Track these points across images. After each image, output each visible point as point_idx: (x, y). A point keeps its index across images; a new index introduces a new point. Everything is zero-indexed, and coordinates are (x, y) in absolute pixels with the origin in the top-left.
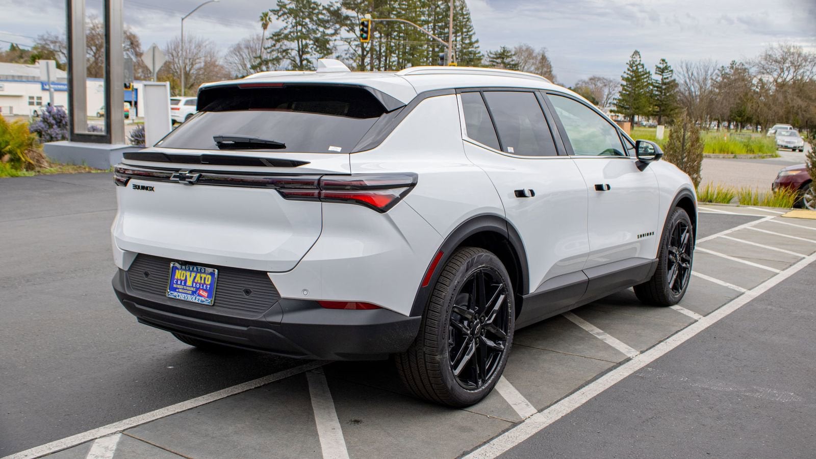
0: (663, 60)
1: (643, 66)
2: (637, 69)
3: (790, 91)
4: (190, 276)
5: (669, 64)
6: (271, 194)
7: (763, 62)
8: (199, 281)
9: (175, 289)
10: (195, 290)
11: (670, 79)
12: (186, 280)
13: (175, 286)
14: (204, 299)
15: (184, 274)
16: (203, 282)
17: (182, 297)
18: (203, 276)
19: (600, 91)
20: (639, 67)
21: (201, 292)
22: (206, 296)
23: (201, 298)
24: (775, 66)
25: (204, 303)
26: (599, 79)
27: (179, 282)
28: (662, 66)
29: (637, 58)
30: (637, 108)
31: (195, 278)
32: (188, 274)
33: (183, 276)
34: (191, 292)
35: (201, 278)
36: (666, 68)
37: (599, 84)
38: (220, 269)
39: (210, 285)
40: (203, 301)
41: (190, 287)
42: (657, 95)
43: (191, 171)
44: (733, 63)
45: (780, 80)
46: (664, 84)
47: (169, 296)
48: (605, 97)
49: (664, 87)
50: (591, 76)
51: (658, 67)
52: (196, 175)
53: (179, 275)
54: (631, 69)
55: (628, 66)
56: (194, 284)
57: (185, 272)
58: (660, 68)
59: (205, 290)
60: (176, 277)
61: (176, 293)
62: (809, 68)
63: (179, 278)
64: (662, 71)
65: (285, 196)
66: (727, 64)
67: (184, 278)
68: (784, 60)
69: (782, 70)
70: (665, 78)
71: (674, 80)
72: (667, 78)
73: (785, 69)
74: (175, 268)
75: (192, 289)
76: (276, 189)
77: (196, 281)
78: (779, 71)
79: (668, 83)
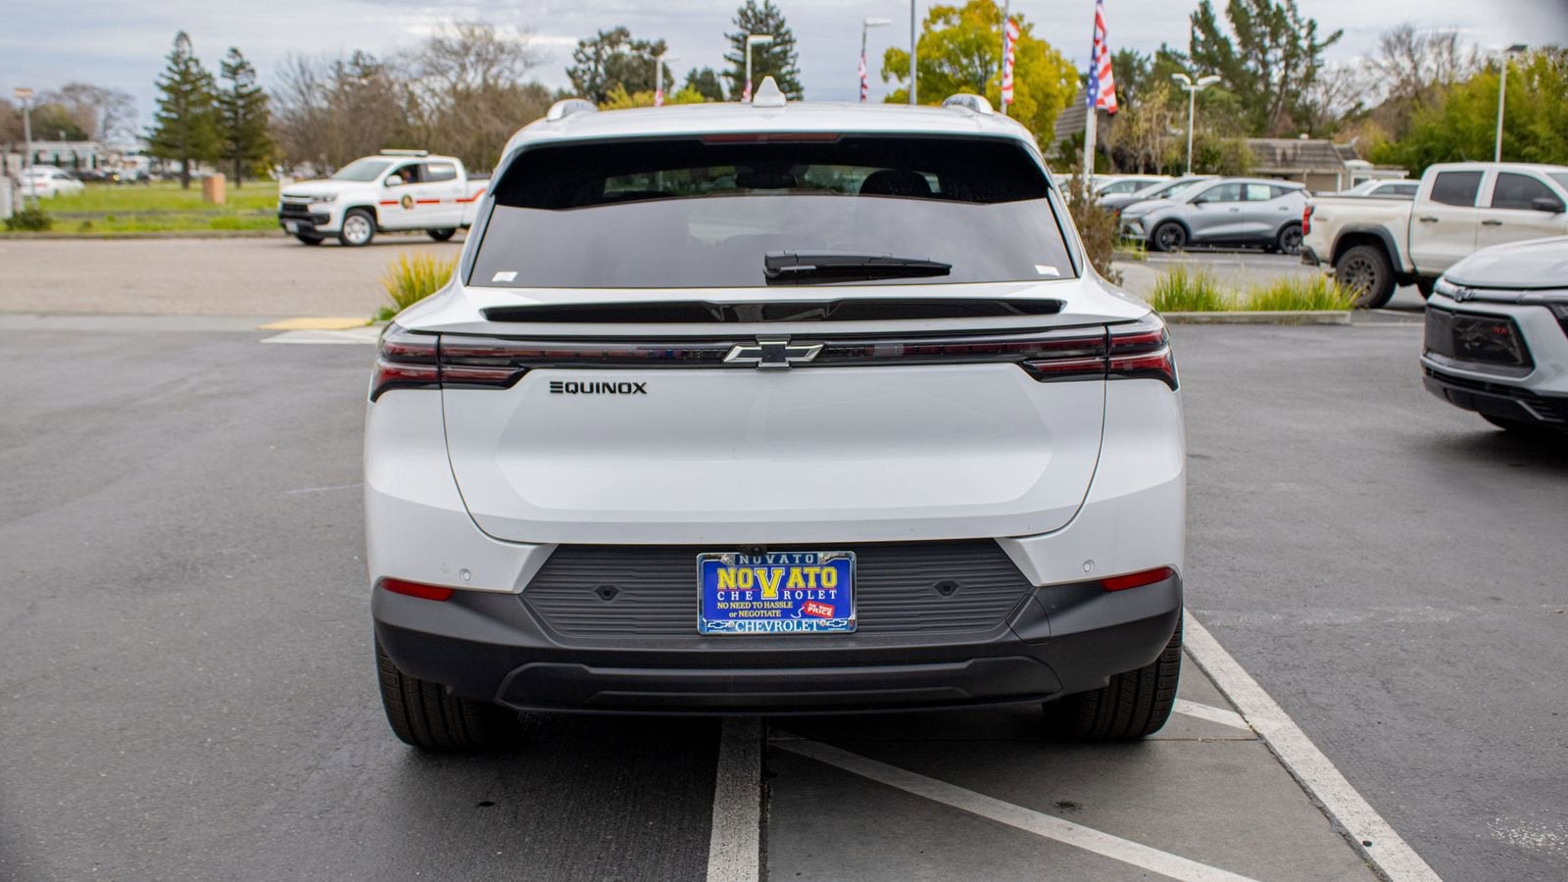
0: (235, 51)
1: (197, 61)
2: (188, 67)
3: (481, 105)
4: (769, 577)
5: (246, 58)
6: (1009, 374)
7: (430, 53)
8: (802, 584)
9: (724, 614)
10: (790, 605)
11: (251, 88)
12: (757, 588)
13: (721, 606)
14: (823, 619)
15: (745, 576)
16: (812, 584)
17: (754, 627)
18: (812, 571)
19: (88, 112)
20: (191, 64)
21: (812, 608)
22: (829, 614)
23: (815, 621)
24: (450, 62)
25: (830, 630)
26: (84, 89)
27: (735, 596)
28: (233, 62)
29: (185, 46)
30: (196, 146)
31: (784, 580)
32: (761, 573)
33: (745, 581)
34: (778, 613)
35: (806, 577)
36: (242, 66)
37: (86, 99)
38: (863, 549)
39: (836, 587)
40: (826, 628)
41: (774, 601)
42: (228, 119)
43: (795, 338)
44: (358, 55)
45: (460, 87)
46: (240, 96)
47: (711, 632)
48: (100, 124)
49: (240, 102)
50: (66, 83)
51: (225, 65)
52: (816, 348)
53: (726, 579)
54: (175, 68)
55: (170, 63)
56: (787, 595)
57: (749, 572)
58: (229, 66)
59: (827, 602)
60: (721, 585)
61: (731, 622)
62: (508, 64)
63: (732, 585)
64: (233, 72)
65: (1040, 375)
66: (348, 57)
67: (750, 583)
68: (466, 48)
69: (463, 67)
70: (242, 86)
71: (258, 90)
72: (245, 86)
73: (468, 65)
74: (712, 569)
75: (783, 605)
76: (1018, 363)
77: (790, 584)
78: (457, 69)
79: (250, 95)
